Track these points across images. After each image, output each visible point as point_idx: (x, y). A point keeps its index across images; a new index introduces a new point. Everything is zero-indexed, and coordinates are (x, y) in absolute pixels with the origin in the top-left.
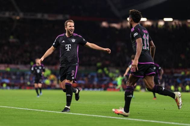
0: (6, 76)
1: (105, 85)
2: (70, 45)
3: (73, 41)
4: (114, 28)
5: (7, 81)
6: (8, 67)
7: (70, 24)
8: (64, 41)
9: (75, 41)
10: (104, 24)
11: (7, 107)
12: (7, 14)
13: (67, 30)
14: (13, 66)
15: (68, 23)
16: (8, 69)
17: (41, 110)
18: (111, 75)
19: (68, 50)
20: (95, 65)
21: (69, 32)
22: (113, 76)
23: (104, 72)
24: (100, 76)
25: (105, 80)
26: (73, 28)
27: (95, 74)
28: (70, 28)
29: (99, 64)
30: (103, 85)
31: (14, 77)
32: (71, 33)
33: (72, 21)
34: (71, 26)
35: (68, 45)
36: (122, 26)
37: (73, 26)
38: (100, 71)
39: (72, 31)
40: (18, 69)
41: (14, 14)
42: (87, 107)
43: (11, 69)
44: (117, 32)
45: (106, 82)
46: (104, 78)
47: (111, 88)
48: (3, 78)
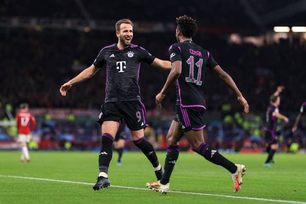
0: (67, 129)
1: (237, 143)
2: (125, 62)
3: (130, 55)
4: (251, 45)
5: (69, 137)
6: (71, 113)
7: (125, 28)
8: (113, 56)
9: (133, 55)
10: (235, 38)
11: (70, 182)
12: (69, 24)
13: (120, 37)
14: (79, 112)
15: (122, 25)
16: (71, 118)
17: (128, 187)
18: (246, 125)
19: (121, 71)
20: (220, 108)
21: (122, 41)
22: (250, 128)
23: (235, 121)
24: (228, 128)
25: (237, 134)
26: (132, 34)
27: (219, 125)
28: (125, 34)
29: (226, 108)
30: (233, 143)
31: (81, 131)
32: (128, 42)
33: (129, 21)
34: (126, 31)
35: (121, 63)
36: (265, 41)
37: (131, 31)
38: (228, 119)
39: (129, 40)
40: (88, 117)
41: (80, 24)
42: (206, 181)
43: (76, 117)
44: (257, 52)
45: (238, 138)
46: (236, 130)
47: (248, 148)
48: (63, 132)
